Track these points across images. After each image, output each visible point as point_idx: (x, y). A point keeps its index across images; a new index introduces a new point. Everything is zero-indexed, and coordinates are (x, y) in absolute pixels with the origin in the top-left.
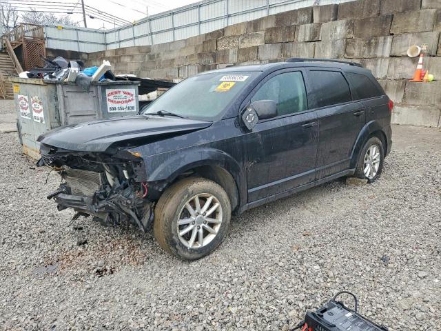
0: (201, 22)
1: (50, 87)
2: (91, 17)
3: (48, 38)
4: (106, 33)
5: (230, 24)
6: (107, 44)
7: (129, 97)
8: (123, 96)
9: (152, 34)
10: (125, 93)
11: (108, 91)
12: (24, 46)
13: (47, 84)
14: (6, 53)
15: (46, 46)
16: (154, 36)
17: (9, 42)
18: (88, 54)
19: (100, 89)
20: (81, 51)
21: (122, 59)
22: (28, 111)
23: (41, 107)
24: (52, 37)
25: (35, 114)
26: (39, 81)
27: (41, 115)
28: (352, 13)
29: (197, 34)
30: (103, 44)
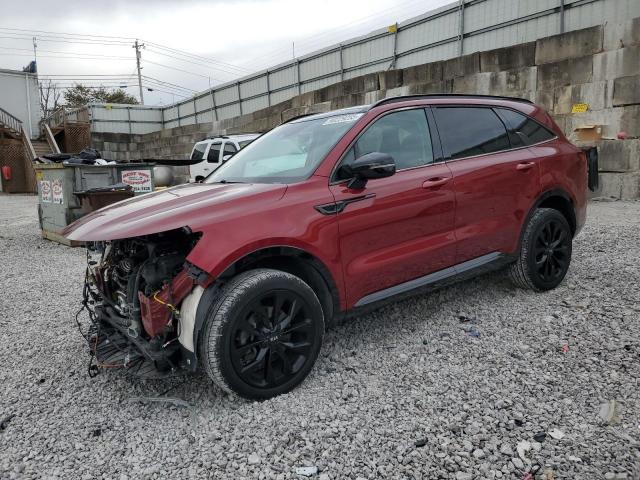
0: (270, 92)
1: (70, 170)
2: (150, 90)
3: (95, 121)
4: (163, 109)
5: (303, 93)
6: (164, 123)
7: (144, 178)
8: (139, 177)
9: (216, 108)
10: (140, 174)
11: (124, 173)
12: (67, 132)
13: (66, 167)
14: (45, 141)
15: (92, 130)
16: (218, 110)
17: (48, 128)
18: (141, 136)
19: (115, 170)
20: (133, 132)
21: (180, 139)
22: (49, 195)
23: (61, 189)
24: (101, 118)
25: (55, 196)
26: (60, 166)
27: (61, 196)
28: (417, 78)
29: (267, 106)
30: (160, 122)
